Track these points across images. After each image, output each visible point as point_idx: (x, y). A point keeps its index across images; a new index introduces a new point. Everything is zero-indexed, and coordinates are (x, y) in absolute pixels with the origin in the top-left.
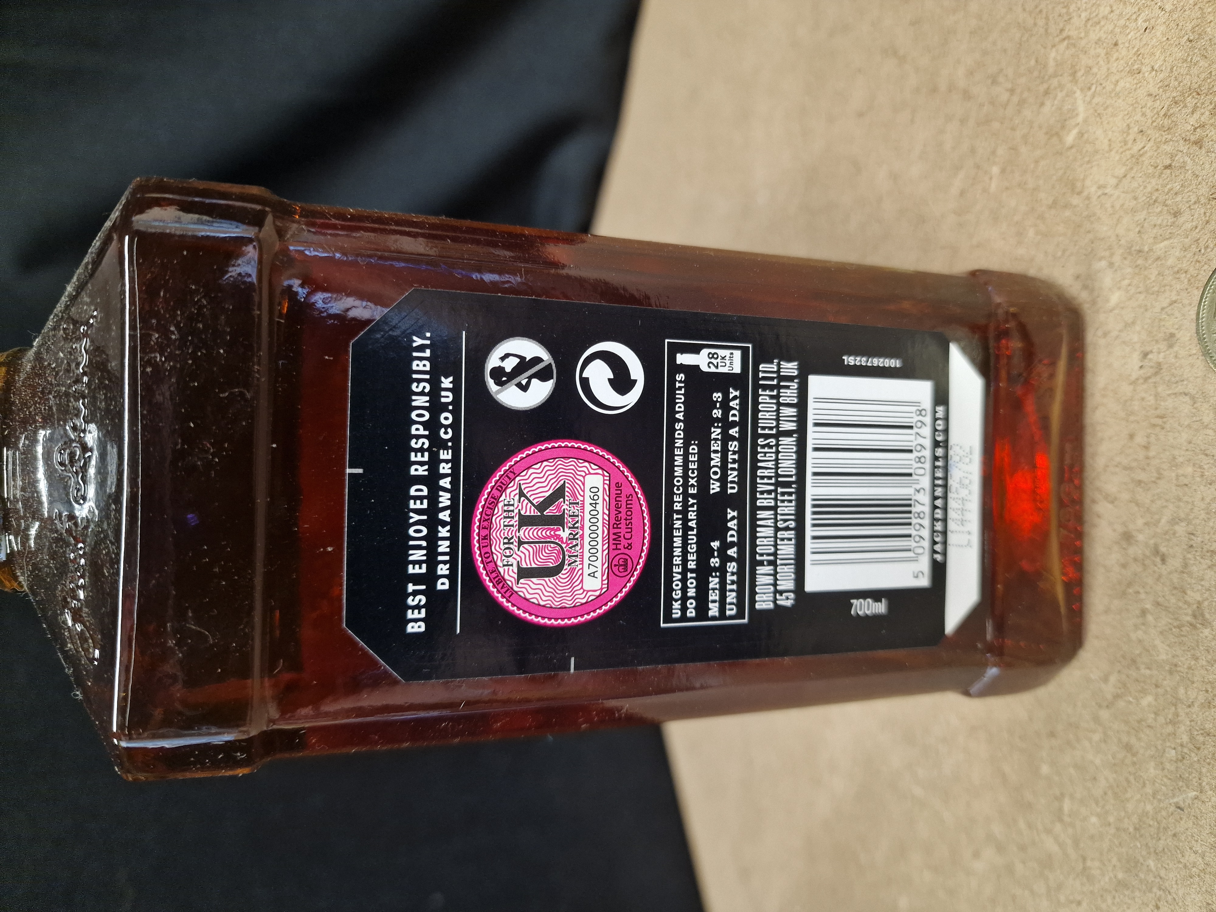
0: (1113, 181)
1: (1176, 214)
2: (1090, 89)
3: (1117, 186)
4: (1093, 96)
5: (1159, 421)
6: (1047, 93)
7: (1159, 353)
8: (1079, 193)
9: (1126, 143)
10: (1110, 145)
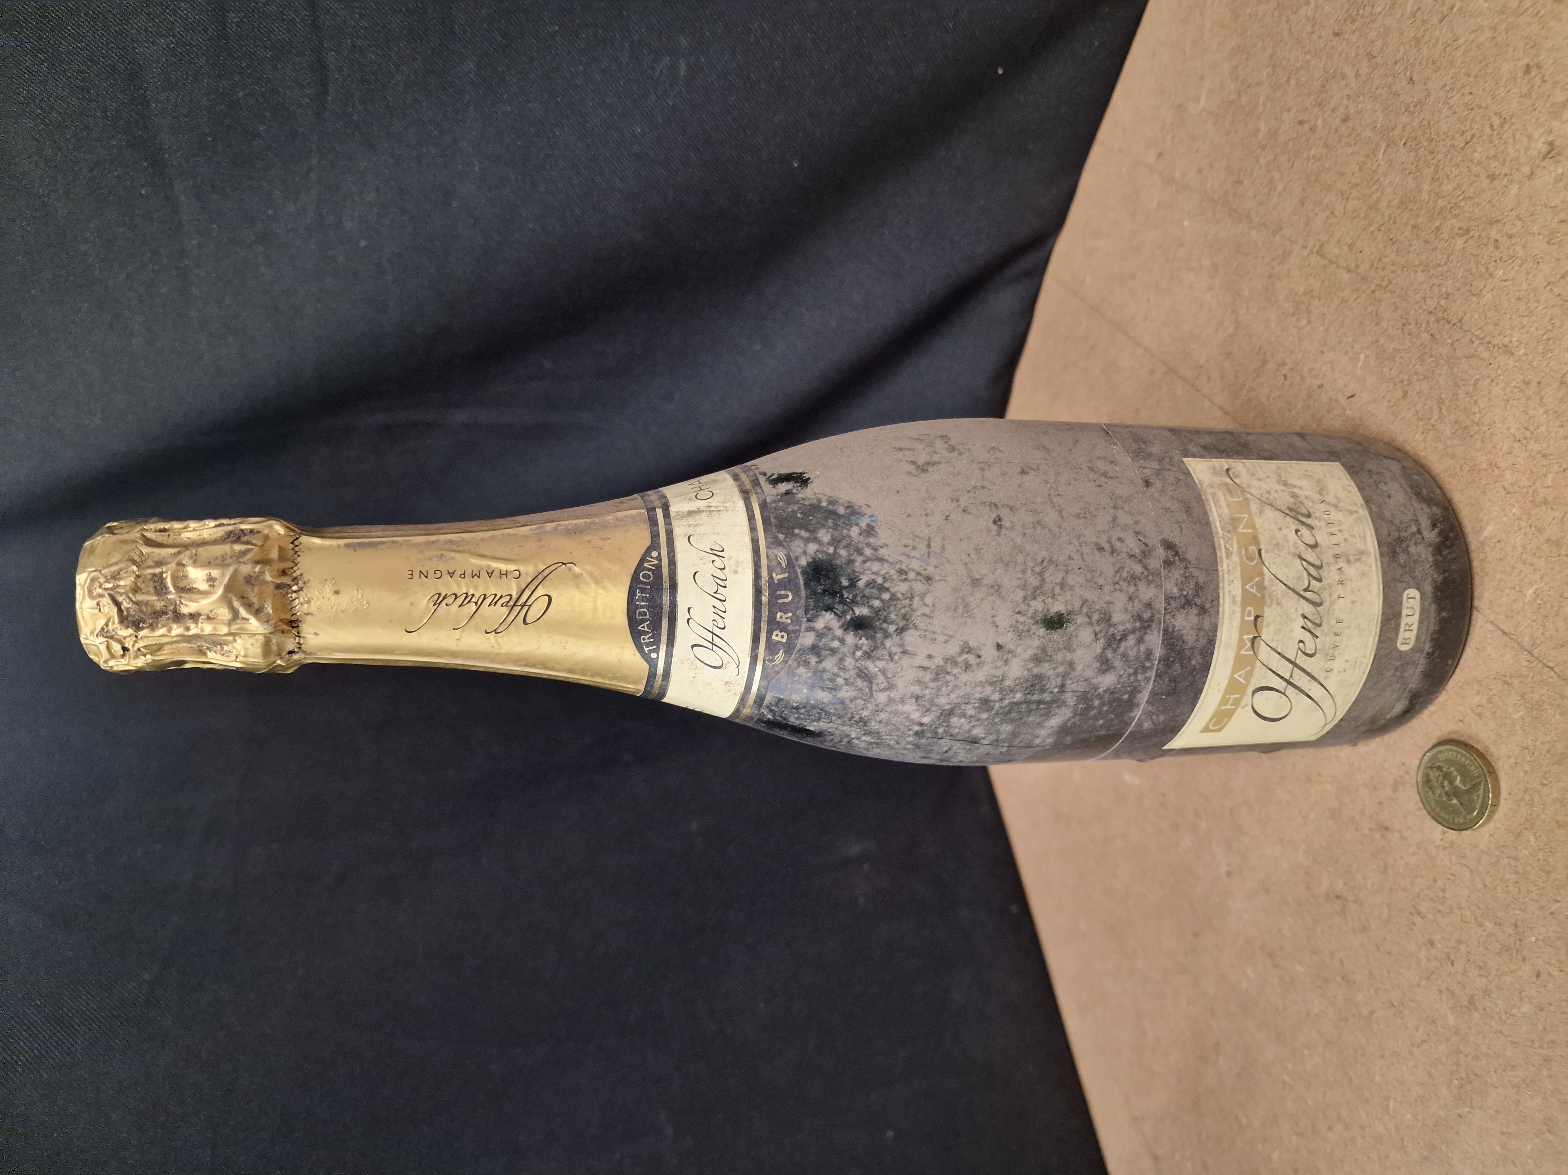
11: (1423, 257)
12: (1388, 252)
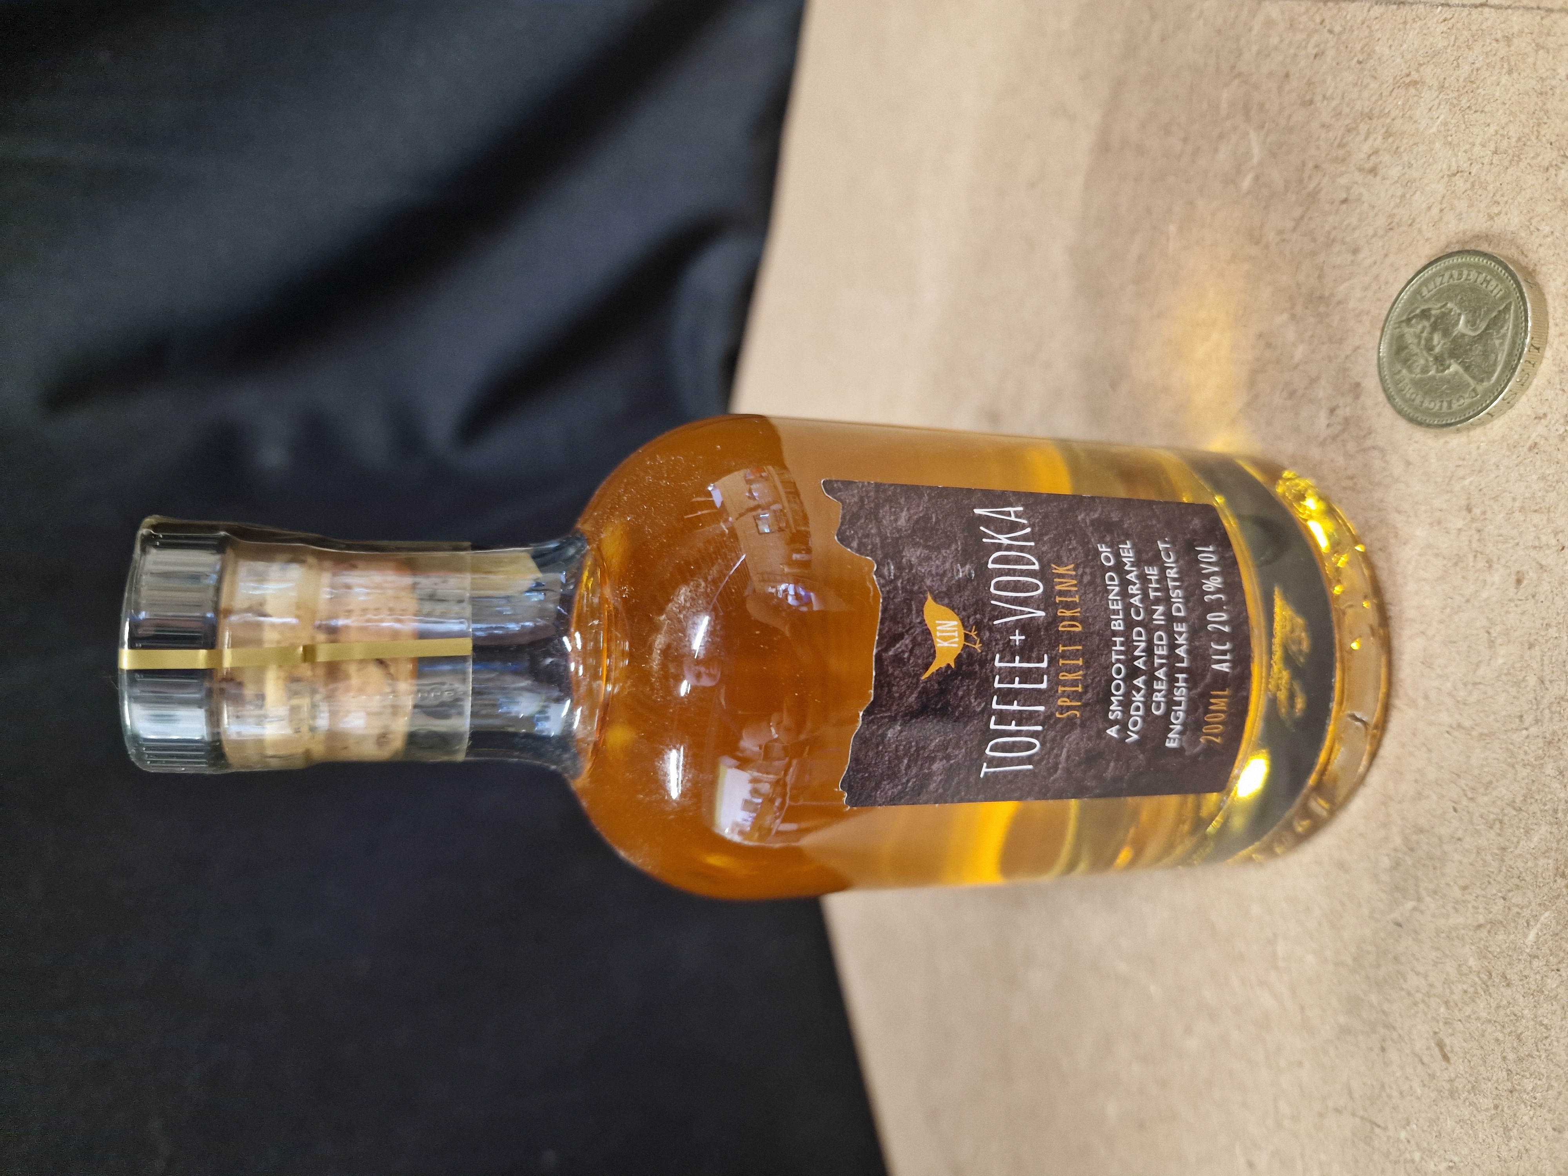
0: (1290, 224)
1: (1356, 251)
2: (1263, 127)
3: (1294, 230)
4: (1267, 135)
5: (1349, 483)
6: (1221, 137)
7: (1345, 407)
8: (1257, 243)
9: (1301, 181)
10: (1286, 186)
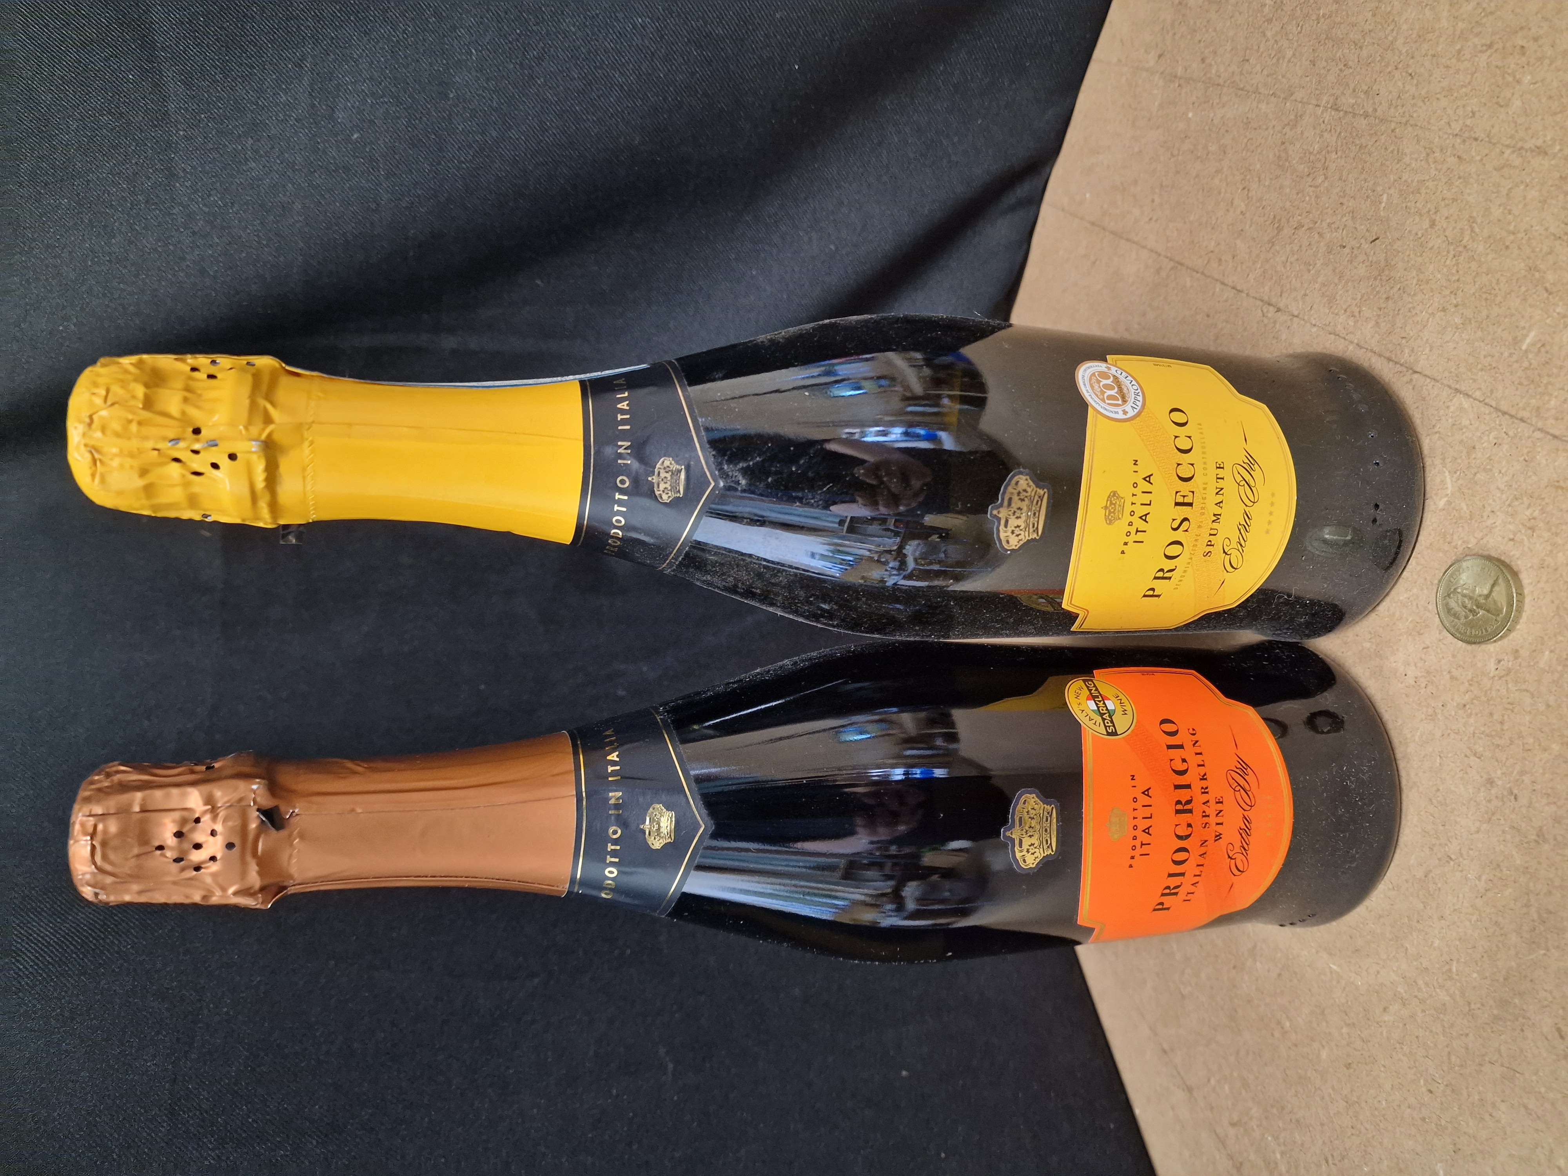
11: (1444, 84)
12: (1407, 87)
